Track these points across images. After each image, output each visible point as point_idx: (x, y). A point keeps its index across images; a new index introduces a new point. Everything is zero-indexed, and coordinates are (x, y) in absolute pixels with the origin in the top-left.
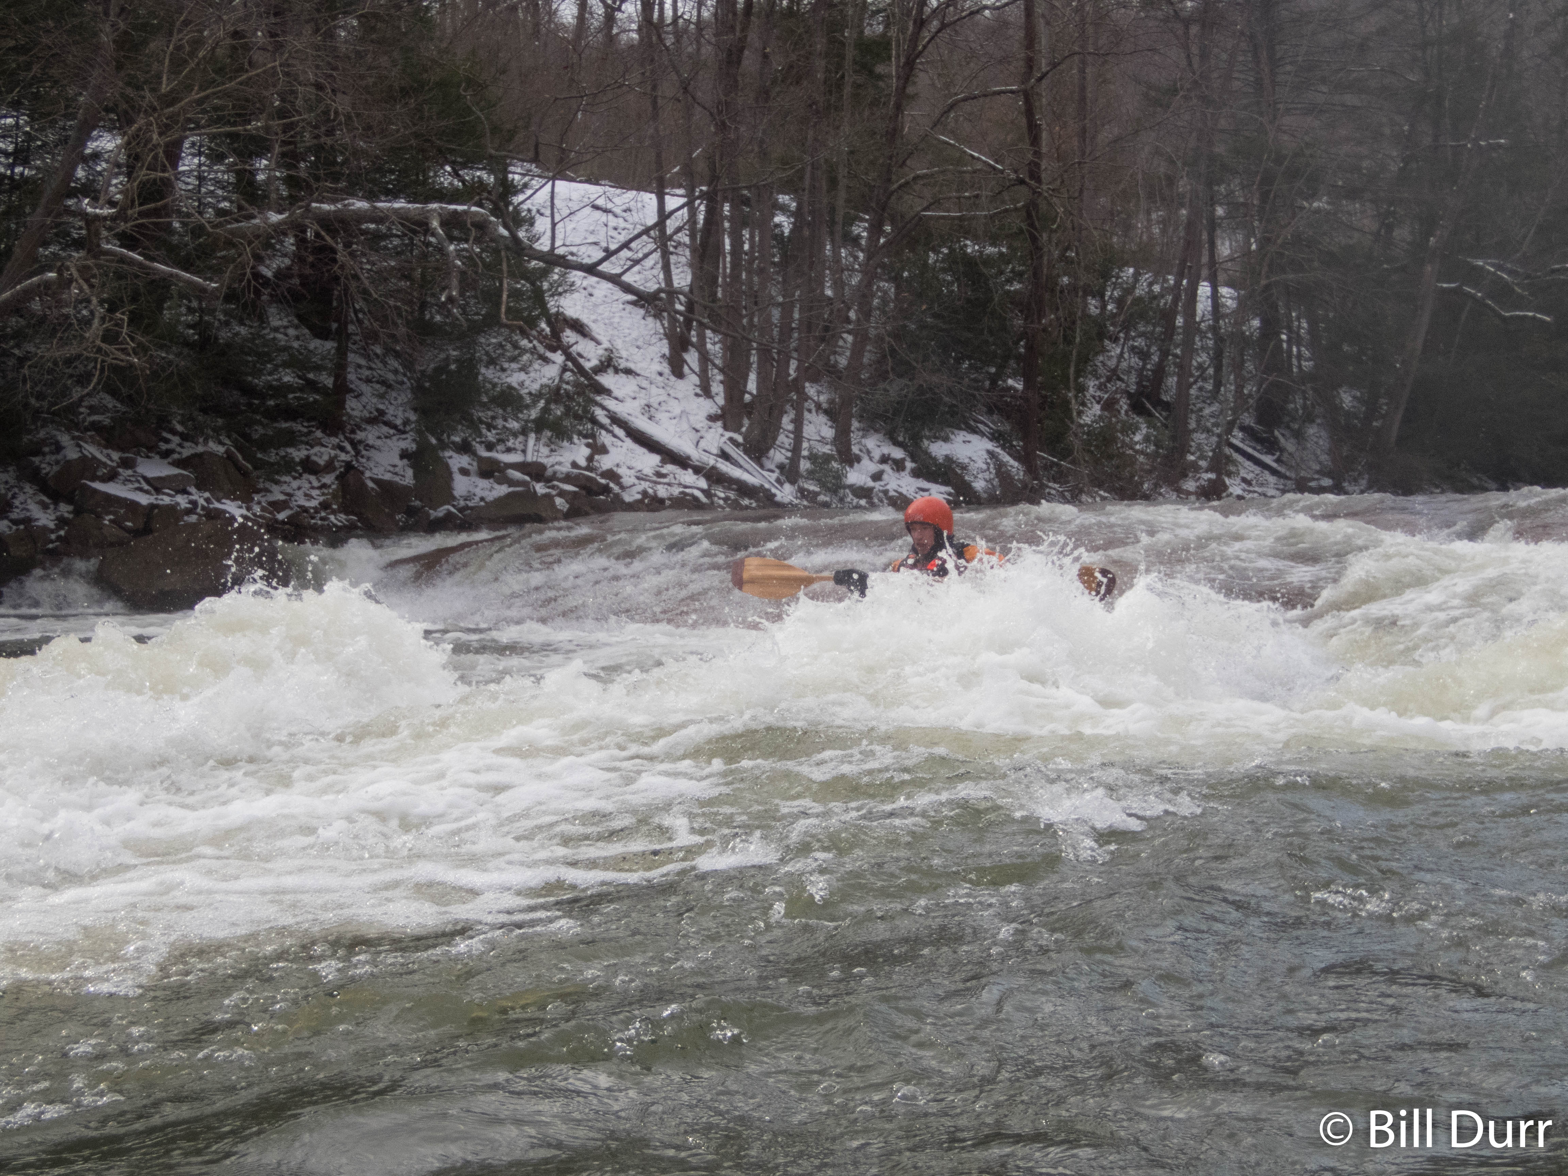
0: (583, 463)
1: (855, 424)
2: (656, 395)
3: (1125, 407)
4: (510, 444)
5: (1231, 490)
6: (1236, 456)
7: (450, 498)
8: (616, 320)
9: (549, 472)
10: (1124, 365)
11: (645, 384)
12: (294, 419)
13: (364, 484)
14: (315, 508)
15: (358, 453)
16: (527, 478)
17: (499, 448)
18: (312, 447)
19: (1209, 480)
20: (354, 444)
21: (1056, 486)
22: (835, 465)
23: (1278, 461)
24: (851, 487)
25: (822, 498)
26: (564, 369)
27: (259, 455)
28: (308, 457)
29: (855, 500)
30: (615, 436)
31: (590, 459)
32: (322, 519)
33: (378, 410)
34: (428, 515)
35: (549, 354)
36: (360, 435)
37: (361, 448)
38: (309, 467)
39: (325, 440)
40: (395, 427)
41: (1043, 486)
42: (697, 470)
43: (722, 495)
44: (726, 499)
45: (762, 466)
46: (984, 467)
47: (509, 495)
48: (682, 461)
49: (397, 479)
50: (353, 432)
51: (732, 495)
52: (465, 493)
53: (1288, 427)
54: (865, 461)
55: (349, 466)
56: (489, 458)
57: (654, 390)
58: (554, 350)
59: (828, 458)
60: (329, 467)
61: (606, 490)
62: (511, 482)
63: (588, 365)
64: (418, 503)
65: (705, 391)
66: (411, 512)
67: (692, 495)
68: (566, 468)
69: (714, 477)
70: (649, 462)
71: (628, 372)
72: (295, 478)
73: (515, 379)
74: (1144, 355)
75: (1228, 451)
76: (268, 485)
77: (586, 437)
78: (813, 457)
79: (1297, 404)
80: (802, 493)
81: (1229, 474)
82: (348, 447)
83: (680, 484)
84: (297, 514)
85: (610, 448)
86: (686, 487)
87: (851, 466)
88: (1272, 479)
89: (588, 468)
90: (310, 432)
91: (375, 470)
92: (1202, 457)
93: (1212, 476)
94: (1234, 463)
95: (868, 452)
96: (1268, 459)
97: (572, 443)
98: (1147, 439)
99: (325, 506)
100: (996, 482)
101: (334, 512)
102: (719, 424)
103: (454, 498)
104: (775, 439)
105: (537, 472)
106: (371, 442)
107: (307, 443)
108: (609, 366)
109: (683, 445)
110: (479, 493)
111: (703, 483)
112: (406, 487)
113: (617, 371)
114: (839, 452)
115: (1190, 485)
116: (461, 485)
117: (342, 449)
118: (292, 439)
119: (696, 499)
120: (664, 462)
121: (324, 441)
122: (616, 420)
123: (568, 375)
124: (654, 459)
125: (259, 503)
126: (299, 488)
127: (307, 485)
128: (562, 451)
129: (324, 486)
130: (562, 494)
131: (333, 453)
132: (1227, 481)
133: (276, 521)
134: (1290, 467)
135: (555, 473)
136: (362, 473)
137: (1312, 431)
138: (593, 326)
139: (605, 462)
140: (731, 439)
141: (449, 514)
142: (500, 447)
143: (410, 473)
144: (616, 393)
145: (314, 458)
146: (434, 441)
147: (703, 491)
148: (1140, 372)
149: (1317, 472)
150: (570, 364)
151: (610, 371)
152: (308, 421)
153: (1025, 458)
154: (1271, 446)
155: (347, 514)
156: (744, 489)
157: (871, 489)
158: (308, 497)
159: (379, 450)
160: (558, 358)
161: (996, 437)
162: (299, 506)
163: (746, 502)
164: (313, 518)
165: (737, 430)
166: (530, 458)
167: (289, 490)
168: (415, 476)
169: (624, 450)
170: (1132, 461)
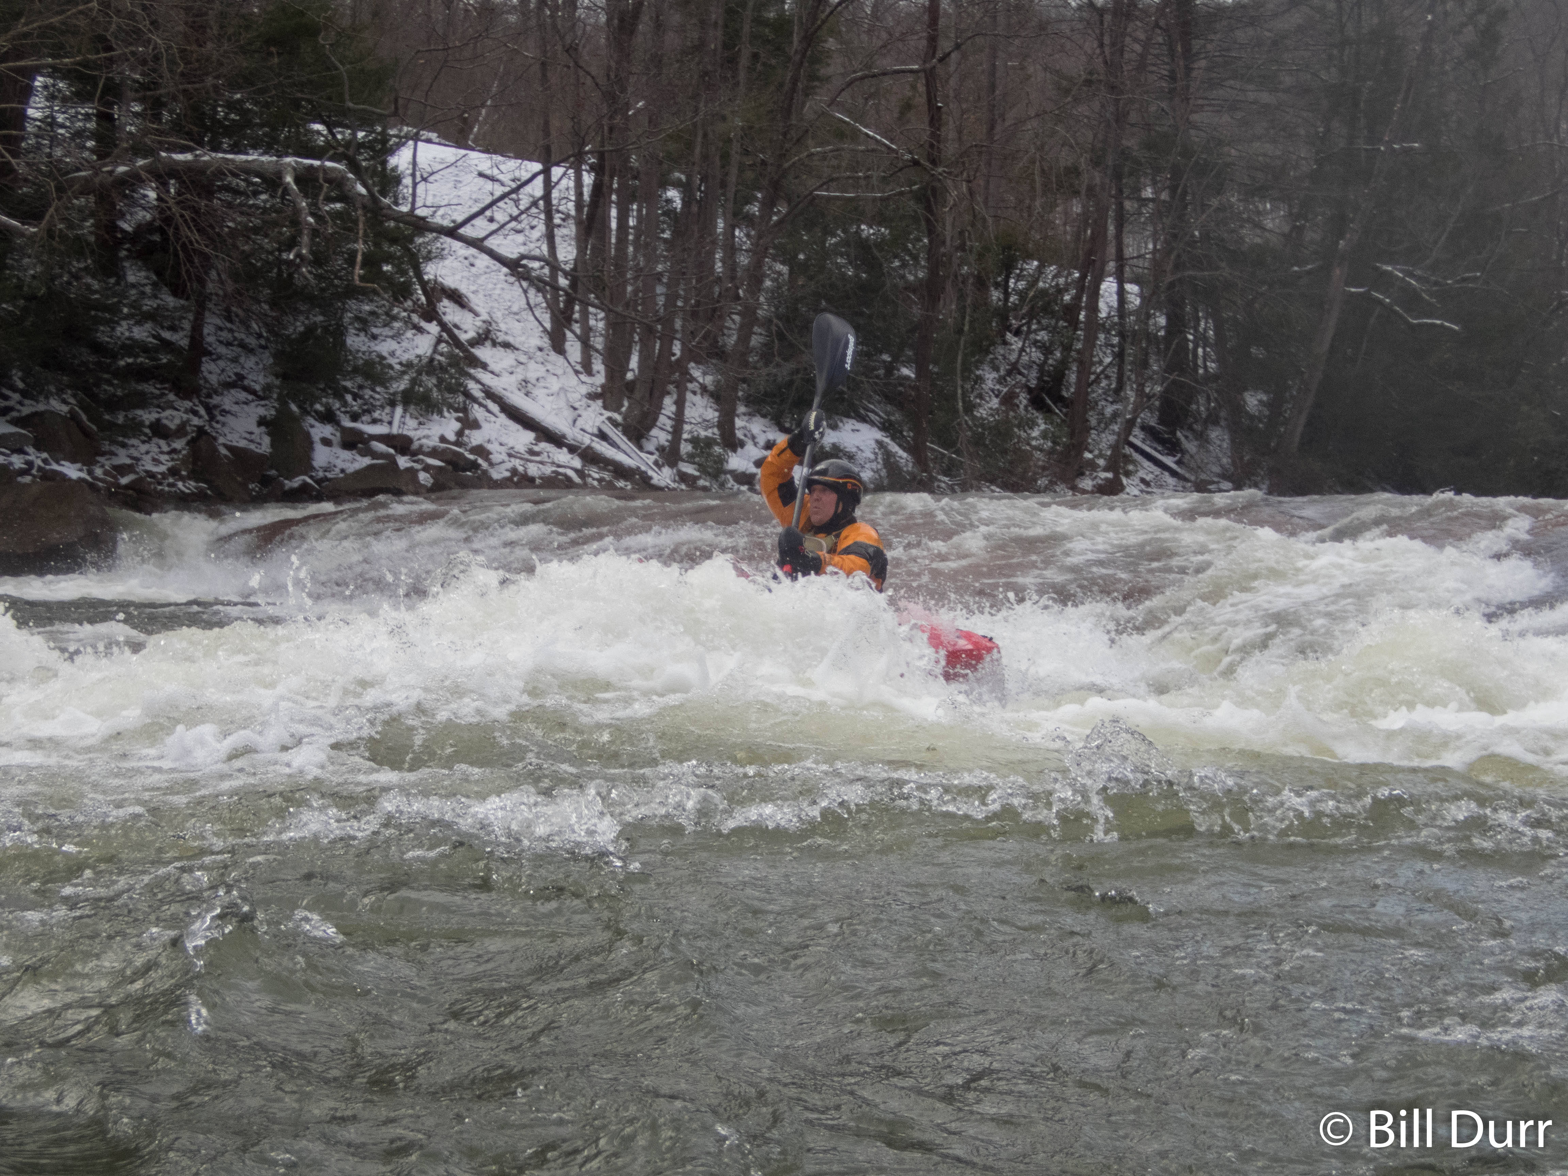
0: (452, 437)
1: (741, 409)
2: (534, 371)
3: (1025, 402)
4: (376, 415)
5: (1128, 490)
6: (1137, 456)
7: (307, 466)
8: (498, 292)
9: (415, 446)
10: (1025, 358)
11: (523, 358)
12: (146, 381)
13: (216, 450)
14: (162, 474)
15: (212, 418)
16: (392, 451)
17: (364, 418)
18: (164, 410)
19: (1106, 479)
20: (209, 409)
21: (946, 479)
22: (717, 449)
23: (1179, 463)
24: (732, 472)
25: (701, 483)
26: (439, 340)
27: (107, 417)
28: (158, 420)
29: (736, 486)
30: (489, 411)
31: (460, 434)
32: (169, 485)
33: (236, 374)
34: (283, 485)
35: (423, 324)
36: (216, 400)
37: (216, 413)
38: (159, 431)
39: (179, 403)
40: (253, 392)
41: (932, 479)
42: (572, 449)
43: (596, 476)
44: (600, 480)
45: (641, 448)
46: (872, 457)
47: (370, 467)
48: (556, 439)
49: (252, 447)
50: (209, 396)
51: (607, 476)
52: (324, 464)
53: (1190, 428)
54: (750, 448)
55: (201, 430)
56: (352, 430)
57: (532, 365)
58: (429, 320)
59: (709, 442)
60: (181, 431)
61: (475, 466)
62: (374, 455)
63: (464, 337)
64: (273, 472)
65: (587, 367)
66: (265, 481)
67: (565, 475)
68: (434, 442)
69: (590, 457)
70: (523, 438)
71: (507, 345)
72: (144, 442)
73: (384, 347)
74: (1046, 350)
75: (1128, 450)
76: (113, 448)
77: (457, 410)
78: (695, 441)
79: (1201, 406)
80: (683, 477)
81: (1128, 474)
82: (202, 411)
83: (553, 463)
84: (140, 480)
85: (484, 425)
86: (559, 466)
87: (735, 451)
88: (1171, 481)
89: (457, 443)
90: (163, 395)
91: (229, 437)
92: (1100, 456)
93: (1110, 475)
94: (1134, 462)
95: (753, 438)
96: (1169, 461)
97: (442, 416)
98: (1044, 435)
99: (173, 472)
100: (884, 473)
101: (182, 479)
102: (600, 402)
103: (313, 468)
104: (656, 419)
105: (402, 444)
106: (227, 408)
107: (159, 406)
108: (486, 338)
109: (558, 422)
110: (340, 464)
111: (577, 463)
112: (262, 455)
113: (494, 344)
114: (722, 435)
115: (1087, 483)
116: (322, 456)
117: (195, 413)
118: (143, 401)
119: (568, 479)
120: (538, 440)
121: (176, 405)
122: (490, 394)
123: (443, 348)
124: (527, 437)
125: (103, 466)
126: (147, 453)
127: (156, 450)
128: (430, 425)
129: (174, 451)
130: (427, 468)
131: (185, 416)
132: (1125, 481)
133: (118, 486)
134: (1190, 469)
135: (421, 446)
136: (215, 439)
137: (1215, 434)
138: (471, 296)
139: (475, 438)
140: (610, 419)
141: (305, 485)
142: (366, 418)
143: (267, 440)
144: (492, 366)
145: (165, 422)
146: (294, 408)
147: (576, 471)
148: (1041, 367)
149: (1219, 475)
150: (444, 335)
151: (488, 343)
152: (162, 383)
153: (915, 450)
154: (1173, 447)
155: (197, 481)
156: (621, 471)
157: (753, 476)
158: (157, 461)
159: (235, 416)
160: (433, 328)
161: (886, 427)
162: (147, 472)
163: (621, 484)
164: (160, 484)
165: (617, 410)
166: (395, 430)
167: (136, 454)
168: (272, 445)
169: (497, 426)
170: (1028, 456)
